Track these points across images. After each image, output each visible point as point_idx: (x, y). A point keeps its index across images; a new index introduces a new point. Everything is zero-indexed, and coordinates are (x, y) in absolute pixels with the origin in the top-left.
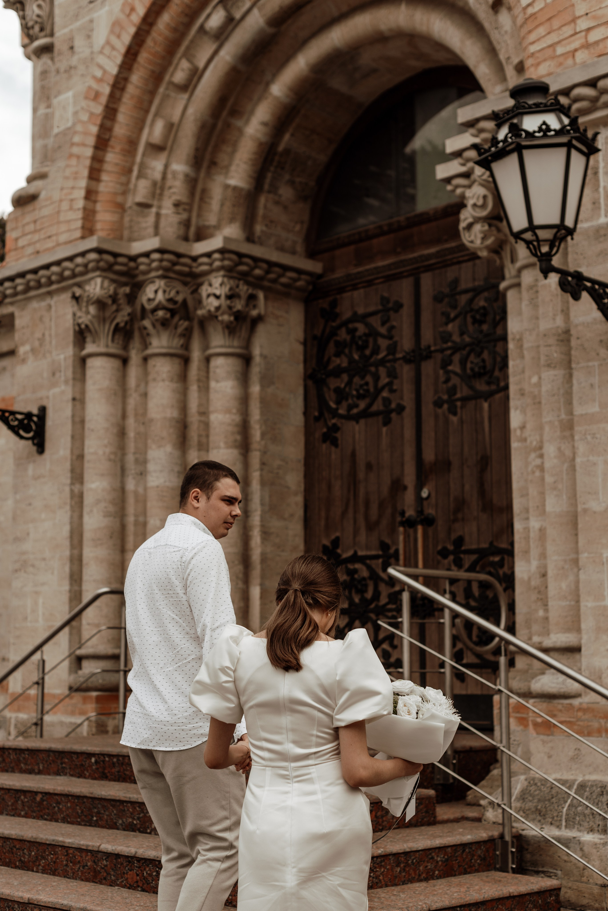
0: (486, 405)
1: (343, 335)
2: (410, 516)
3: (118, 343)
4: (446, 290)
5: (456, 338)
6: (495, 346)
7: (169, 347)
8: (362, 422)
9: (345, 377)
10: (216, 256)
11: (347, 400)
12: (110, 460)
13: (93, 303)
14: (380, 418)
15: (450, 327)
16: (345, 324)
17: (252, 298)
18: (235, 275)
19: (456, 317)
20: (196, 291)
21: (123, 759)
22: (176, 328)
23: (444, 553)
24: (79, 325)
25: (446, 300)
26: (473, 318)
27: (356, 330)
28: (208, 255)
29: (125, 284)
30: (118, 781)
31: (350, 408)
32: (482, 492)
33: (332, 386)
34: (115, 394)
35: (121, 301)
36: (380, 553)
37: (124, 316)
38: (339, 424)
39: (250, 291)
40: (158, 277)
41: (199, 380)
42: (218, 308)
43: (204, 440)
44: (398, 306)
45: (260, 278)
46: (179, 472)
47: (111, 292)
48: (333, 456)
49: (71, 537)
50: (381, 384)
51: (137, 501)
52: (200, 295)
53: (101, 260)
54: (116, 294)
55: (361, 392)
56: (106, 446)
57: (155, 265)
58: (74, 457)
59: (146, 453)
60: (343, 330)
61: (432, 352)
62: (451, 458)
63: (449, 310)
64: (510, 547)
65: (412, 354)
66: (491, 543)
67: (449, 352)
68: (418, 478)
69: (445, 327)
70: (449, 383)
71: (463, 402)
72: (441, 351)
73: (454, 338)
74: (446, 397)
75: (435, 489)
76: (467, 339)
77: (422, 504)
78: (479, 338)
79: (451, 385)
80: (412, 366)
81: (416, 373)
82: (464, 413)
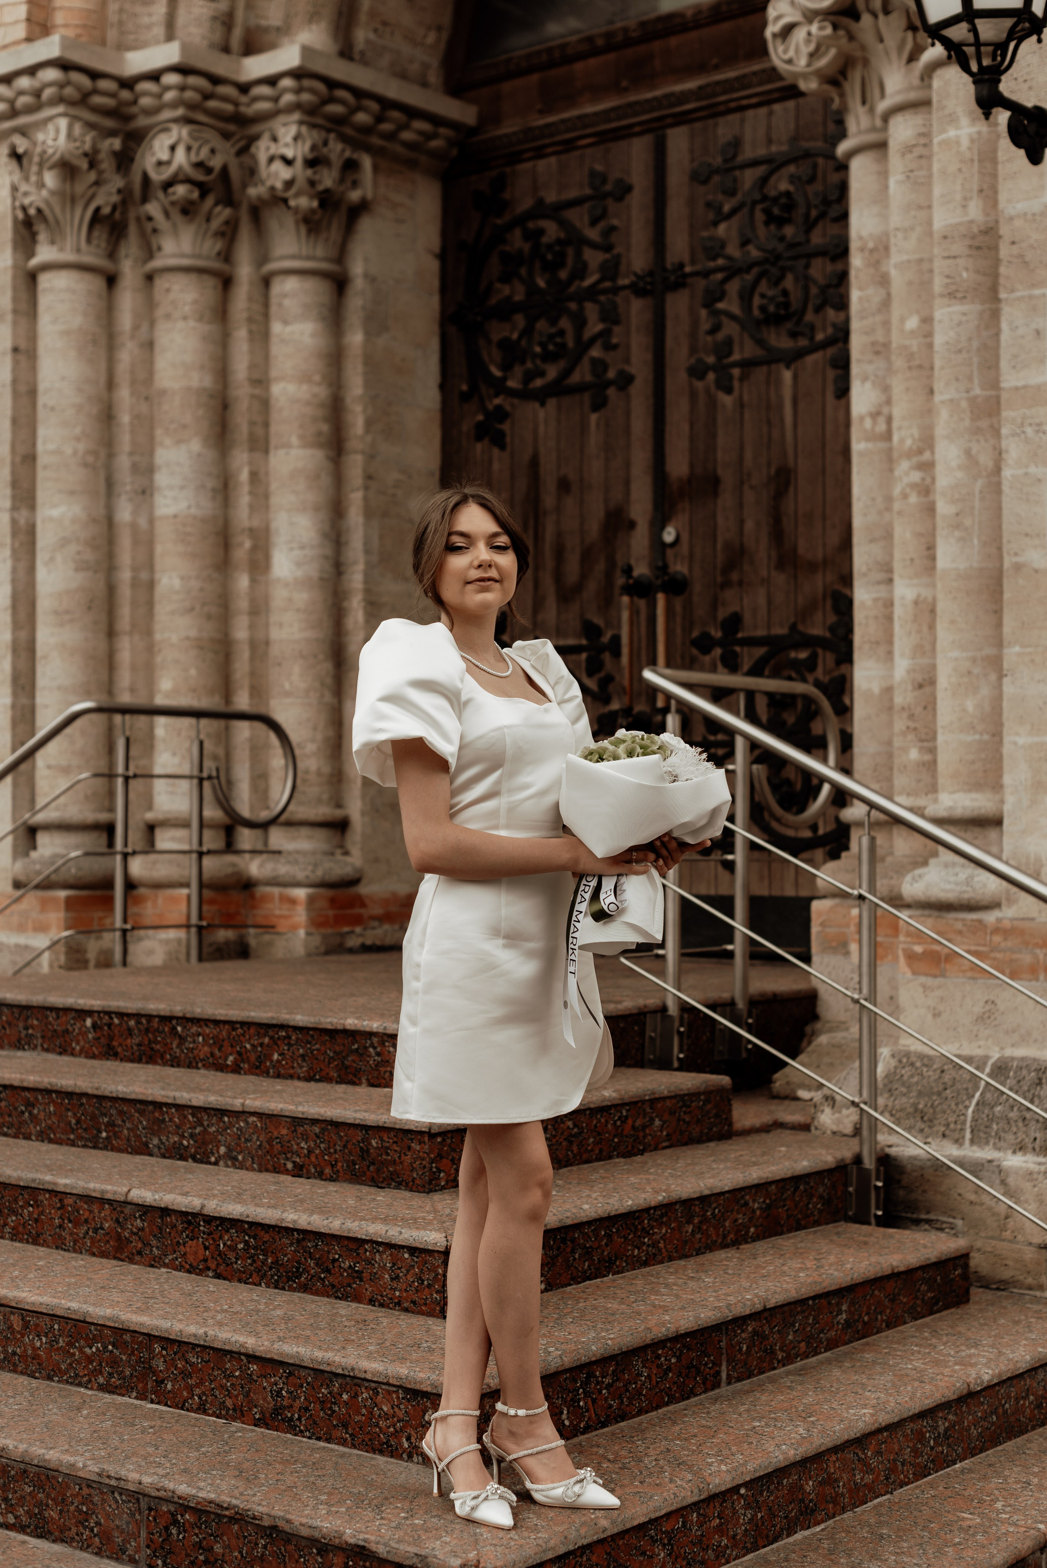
0: (787, 376)
1: (517, 241)
2: (641, 576)
3: (98, 246)
4: (719, 160)
5: (733, 250)
6: (807, 266)
7: (193, 256)
8: (552, 403)
9: (520, 320)
10: (287, 82)
11: (523, 362)
12: (86, 465)
13: (51, 168)
14: (587, 397)
15: (722, 229)
16: (521, 220)
17: (350, 166)
18: (319, 121)
19: (734, 211)
20: (245, 150)
21: (148, 1022)
22: (208, 220)
23: (704, 644)
24: (24, 209)
25: (716, 179)
26: (767, 212)
27: (541, 232)
28: (272, 81)
29: (112, 133)
30: (139, 1061)
31: (529, 377)
32: (777, 535)
33: (495, 337)
34: (94, 342)
35: (105, 166)
36: (584, 642)
37: (110, 194)
38: (508, 408)
39: (348, 154)
40: (175, 120)
41: (250, 320)
42: (289, 184)
43: (260, 431)
44: (624, 190)
45: (366, 130)
46: (214, 490)
47: (87, 147)
48: (496, 466)
49: (14, 607)
50: (588, 333)
51: (136, 542)
52: (254, 158)
53: (68, 83)
54: (96, 151)
55: (551, 347)
56: (78, 439)
57: (169, 96)
58: (18, 459)
59: (151, 453)
60: (518, 232)
61: (685, 276)
62: (720, 472)
63: (720, 197)
64: (828, 635)
65: (648, 279)
66: (793, 627)
67: (719, 277)
68: (656, 506)
69: (713, 229)
70: (718, 334)
71: (745, 369)
72: (705, 274)
73: (729, 250)
74: (712, 360)
75: (688, 528)
76: (754, 252)
77: (664, 554)
78: (778, 251)
79: (721, 336)
80: (647, 301)
81: (655, 314)
82: (745, 390)
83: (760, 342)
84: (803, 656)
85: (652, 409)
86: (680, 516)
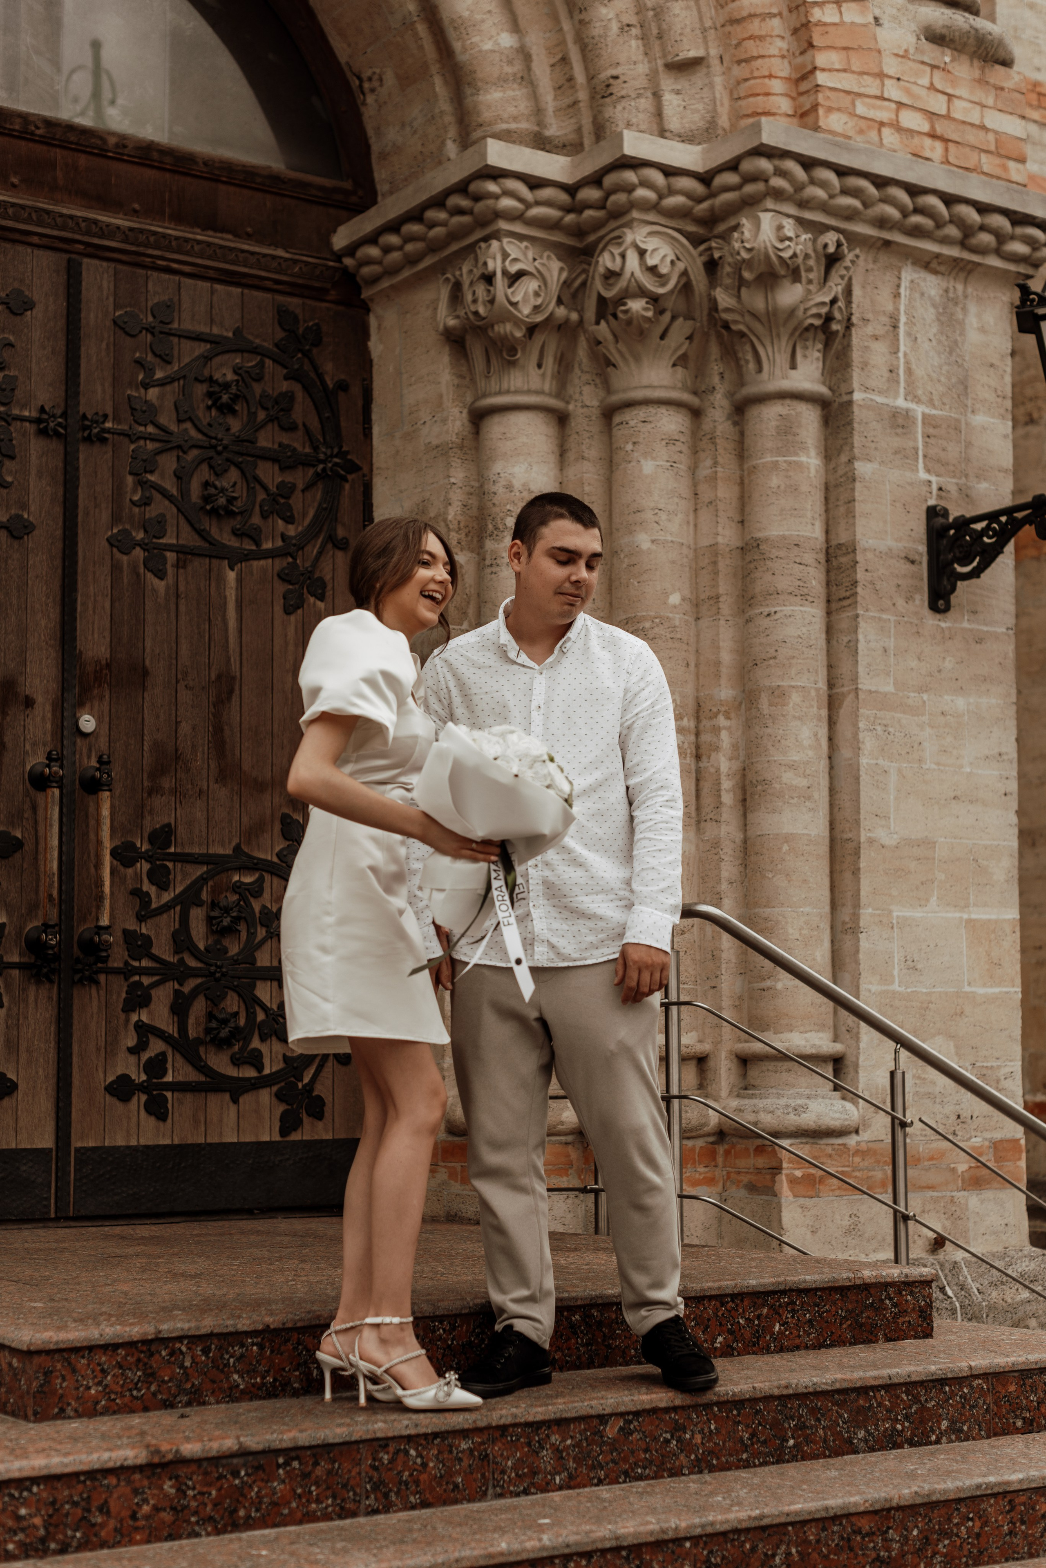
4: (150, 318)
5: (167, 419)
6: (255, 466)
15: (153, 394)
19: (168, 380)
23: (126, 855)
25: (147, 337)
26: (214, 396)
32: (218, 745)
44: (21, 303)
61: (108, 431)
62: (147, 663)
63: (150, 357)
64: (275, 859)
65: (60, 420)
66: (237, 849)
67: (150, 446)
68: (64, 686)
69: (142, 391)
70: (148, 509)
71: (181, 556)
72: (132, 437)
73: (163, 420)
74: (140, 535)
75: (107, 719)
76: (193, 433)
77: (75, 743)
78: (224, 442)
79: (152, 512)
80: (56, 445)
81: (66, 462)
82: (181, 578)
83: (202, 534)
84: (248, 879)
85: (60, 571)
86: (96, 703)
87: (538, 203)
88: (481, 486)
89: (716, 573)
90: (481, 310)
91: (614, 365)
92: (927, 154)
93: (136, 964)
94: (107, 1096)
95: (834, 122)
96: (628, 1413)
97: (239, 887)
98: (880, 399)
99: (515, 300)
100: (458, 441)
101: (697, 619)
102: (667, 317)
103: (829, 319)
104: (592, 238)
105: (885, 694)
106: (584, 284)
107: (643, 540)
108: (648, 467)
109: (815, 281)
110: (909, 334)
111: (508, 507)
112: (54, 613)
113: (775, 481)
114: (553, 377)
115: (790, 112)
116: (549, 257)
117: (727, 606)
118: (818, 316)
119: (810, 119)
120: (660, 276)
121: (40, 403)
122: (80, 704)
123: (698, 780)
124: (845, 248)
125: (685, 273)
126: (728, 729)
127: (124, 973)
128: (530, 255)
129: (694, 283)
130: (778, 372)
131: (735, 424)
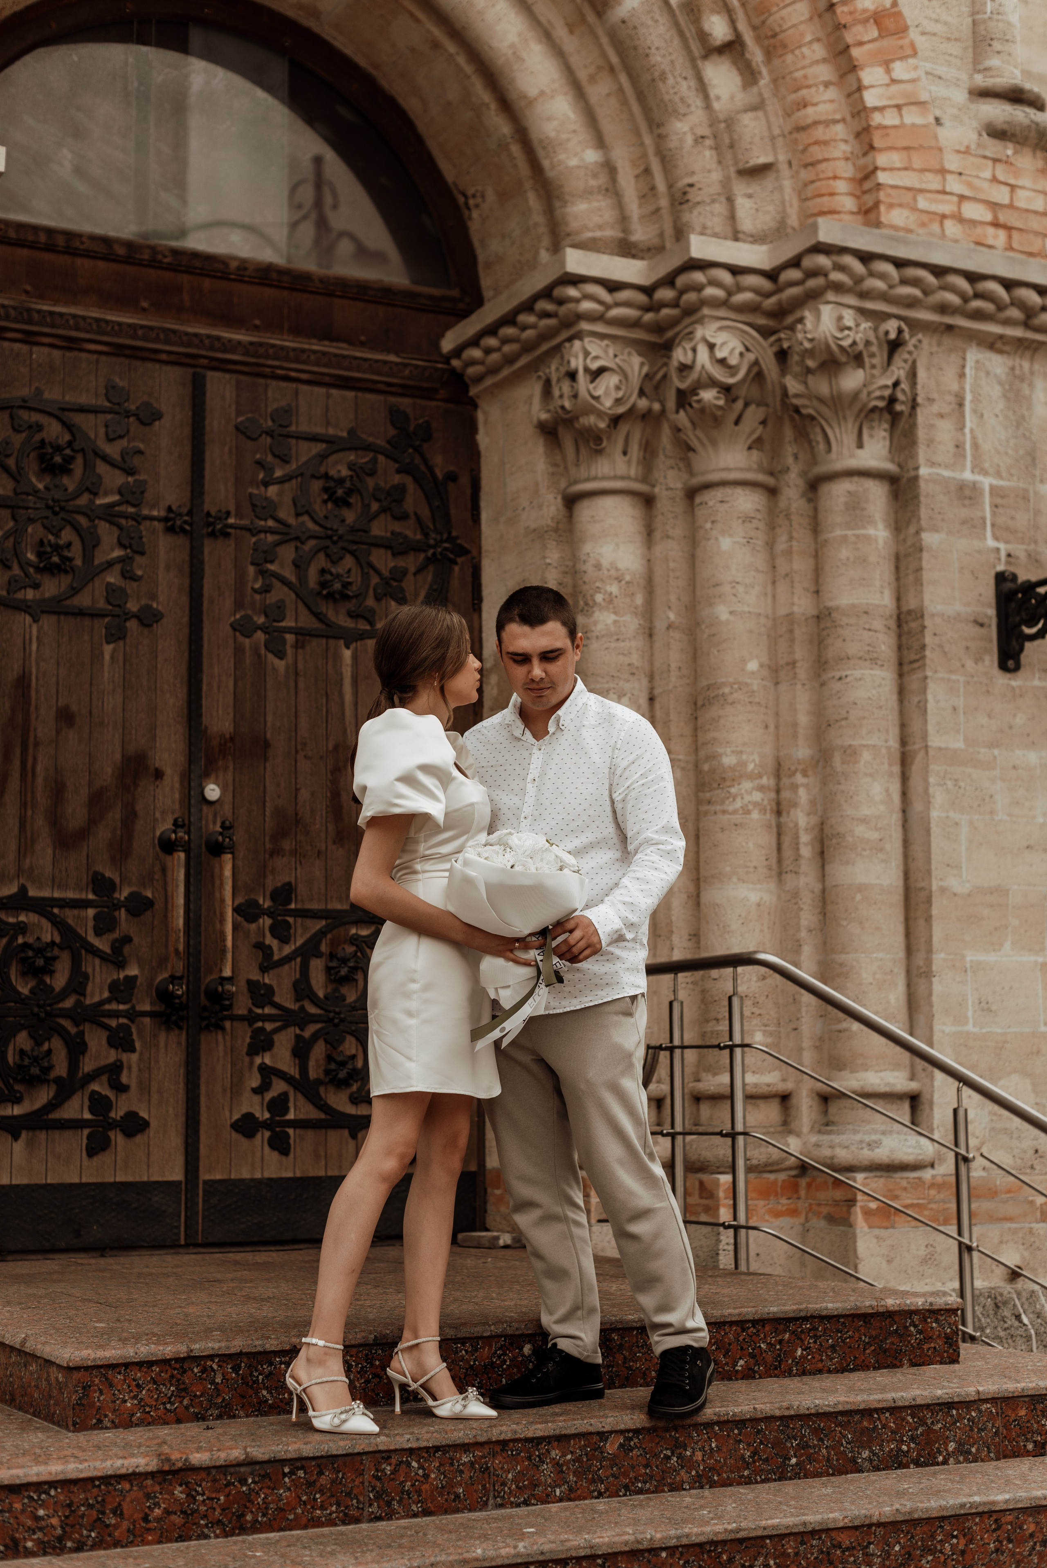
0: (347, 654)
4: (269, 423)
5: (286, 513)
6: (369, 554)
8: (48, 622)
9: (5, 517)
11: (8, 567)
14: (100, 624)
15: (272, 492)
16: (9, 406)
19: (287, 478)
23: (249, 912)
25: (265, 440)
26: (327, 490)
27: (38, 427)
31: (16, 585)
32: (336, 809)
36: (93, 898)
44: (150, 415)
50: (101, 557)
61: (231, 526)
62: (269, 735)
63: (270, 458)
65: (186, 518)
67: (271, 538)
68: (191, 759)
69: (263, 488)
70: (268, 595)
71: (300, 637)
72: (253, 531)
73: (282, 514)
74: (261, 620)
75: (231, 788)
76: (310, 525)
77: (201, 811)
78: (340, 532)
79: (272, 598)
80: (182, 541)
81: (192, 556)
82: (300, 658)
83: (318, 616)
84: (364, 932)
85: (186, 655)
86: (221, 774)
87: (617, 304)
88: (574, 566)
89: (792, 640)
90: (567, 404)
91: (694, 451)
92: (990, 241)
93: (259, 1011)
94: (234, 1134)
95: (896, 217)
96: (628, 1431)
97: (356, 940)
98: (946, 473)
99: (596, 394)
100: (553, 525)
101: (777, 683)
102: (739, 405)
103: (892, 400)
104: (670, 334)
105: (955, 751)
106: (665, 376)
107: (722, 612)
108: (726, 543)
109: (879, 366)
110: (974, 411)
111: (597, 584)
112: (182, 693)
113: (844, 553)
114: (638, 463)
115: (855, 209)
116: (630, 354)
117: (802, 671)
118: (881, 398)
119: (872, 216)
120: (730, 367)
121: (167, 504)
122: (206, 775)
123: (779, 834)
124: (906, 335)
125: (756, 363)
126: (806, 786)
127: (248, 1020)
128: (611, 352)
129: (766, 371)
130: (845, 451)
131: (810, 500)
